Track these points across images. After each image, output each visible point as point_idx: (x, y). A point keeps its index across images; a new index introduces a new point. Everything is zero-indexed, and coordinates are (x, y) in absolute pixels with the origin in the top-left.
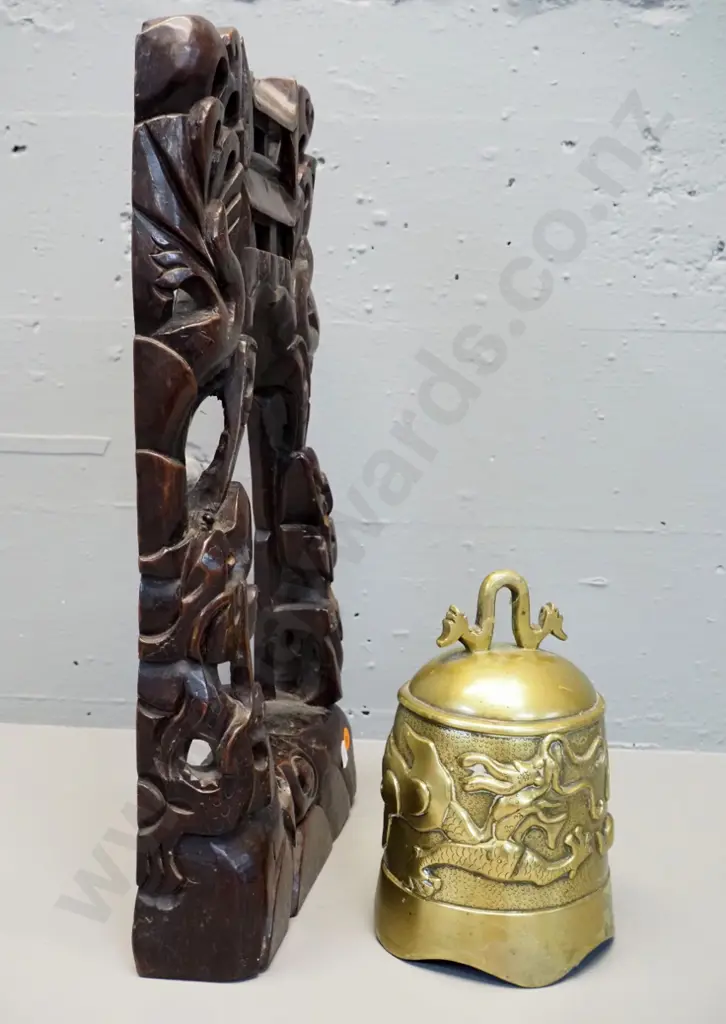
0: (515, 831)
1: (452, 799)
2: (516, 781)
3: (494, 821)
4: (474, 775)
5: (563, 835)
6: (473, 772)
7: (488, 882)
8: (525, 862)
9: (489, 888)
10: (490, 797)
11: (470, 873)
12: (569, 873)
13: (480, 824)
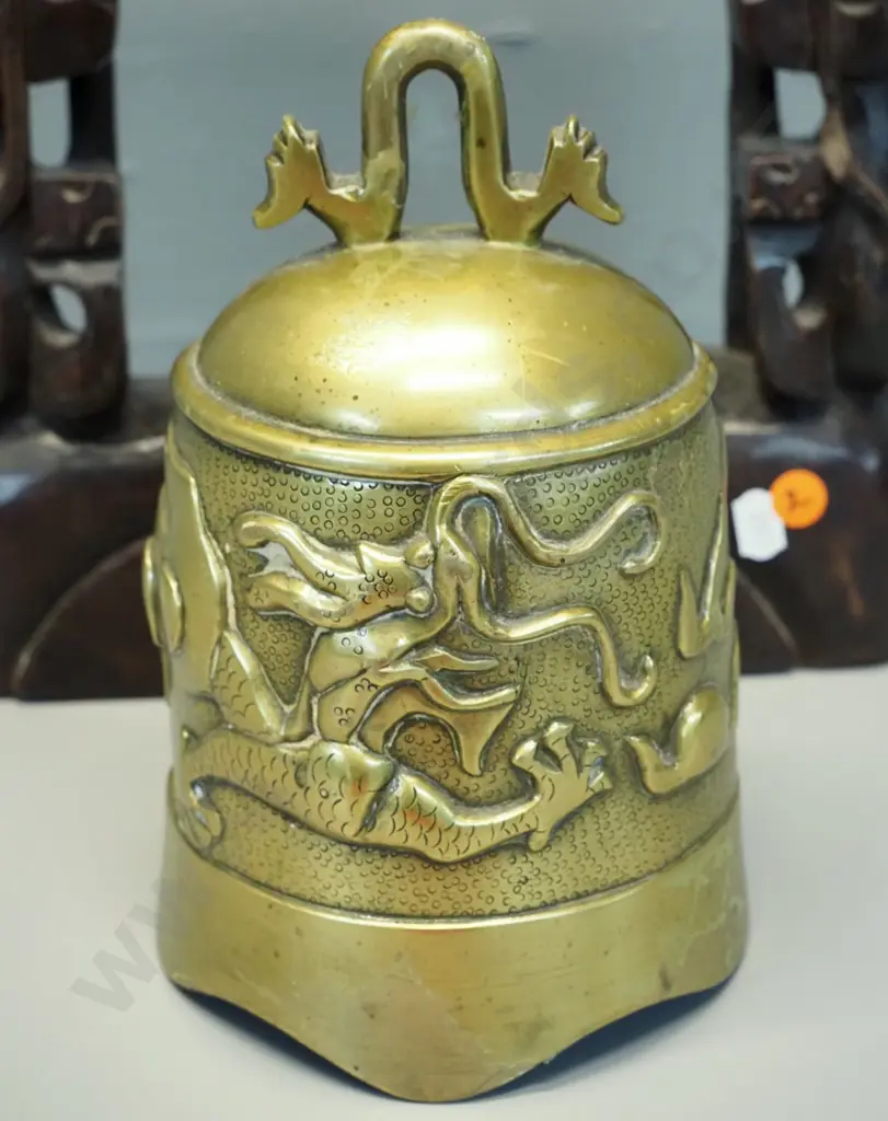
0: (363, 722)
1: (224, 625)
2: (355, 596)
3: (313, 692)
4: (268, 569)
5: (508, 742)
6: (266, 561)
7: (314, 838)
8: (391, 800)
9: (315, 852)
10: (304, 632)
11: (276, 810)
12: (528, 835)
13: (286, 692)
